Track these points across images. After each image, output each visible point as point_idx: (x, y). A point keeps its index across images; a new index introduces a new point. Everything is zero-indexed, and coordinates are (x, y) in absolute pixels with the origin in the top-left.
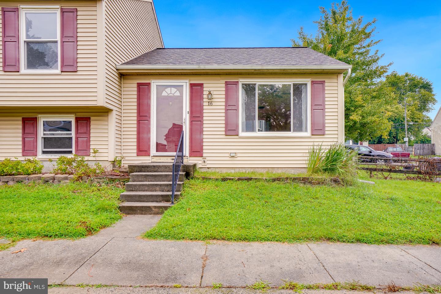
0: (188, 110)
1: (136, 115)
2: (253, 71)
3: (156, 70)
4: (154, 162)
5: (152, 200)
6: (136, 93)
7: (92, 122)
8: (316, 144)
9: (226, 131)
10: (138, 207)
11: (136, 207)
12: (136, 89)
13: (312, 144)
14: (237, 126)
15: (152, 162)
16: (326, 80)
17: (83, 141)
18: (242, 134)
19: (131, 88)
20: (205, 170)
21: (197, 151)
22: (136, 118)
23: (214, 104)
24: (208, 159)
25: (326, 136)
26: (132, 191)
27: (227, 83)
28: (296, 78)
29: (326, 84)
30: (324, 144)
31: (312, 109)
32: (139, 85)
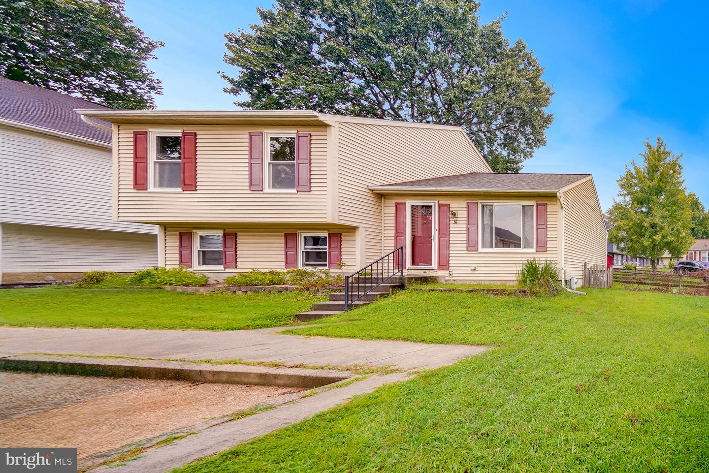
0: (437, 228)
1: (394, 232)
2: (482, 193)
3: (403, 191)
4: (409, 275)
5: (338, 309)
6: (394, 212)
7: (343, 238)
8: (549, 259)
9: (468, 246)
10: (313, 315)
11: (311, 315)
12: (394, 208)
13: (544, 259)
14: (477, 243)
15: (408, 275)
16: (548, 203)
17: (335, 255)
18: (481, 250)
19: (389, 208)
20: (452, 282)
21: (444, 264)
22: (394, 235)
23: (458, 222)
24: (454, 272)
25: (548, 252)
26: (335, 300)
27: (468, 205)
28: (524, 200)
29: (548, 206)
30: (541, 259)
31: (537, 229)
32: (397, 204)
